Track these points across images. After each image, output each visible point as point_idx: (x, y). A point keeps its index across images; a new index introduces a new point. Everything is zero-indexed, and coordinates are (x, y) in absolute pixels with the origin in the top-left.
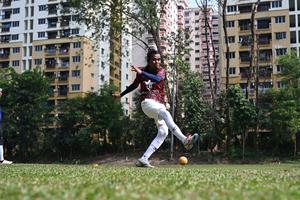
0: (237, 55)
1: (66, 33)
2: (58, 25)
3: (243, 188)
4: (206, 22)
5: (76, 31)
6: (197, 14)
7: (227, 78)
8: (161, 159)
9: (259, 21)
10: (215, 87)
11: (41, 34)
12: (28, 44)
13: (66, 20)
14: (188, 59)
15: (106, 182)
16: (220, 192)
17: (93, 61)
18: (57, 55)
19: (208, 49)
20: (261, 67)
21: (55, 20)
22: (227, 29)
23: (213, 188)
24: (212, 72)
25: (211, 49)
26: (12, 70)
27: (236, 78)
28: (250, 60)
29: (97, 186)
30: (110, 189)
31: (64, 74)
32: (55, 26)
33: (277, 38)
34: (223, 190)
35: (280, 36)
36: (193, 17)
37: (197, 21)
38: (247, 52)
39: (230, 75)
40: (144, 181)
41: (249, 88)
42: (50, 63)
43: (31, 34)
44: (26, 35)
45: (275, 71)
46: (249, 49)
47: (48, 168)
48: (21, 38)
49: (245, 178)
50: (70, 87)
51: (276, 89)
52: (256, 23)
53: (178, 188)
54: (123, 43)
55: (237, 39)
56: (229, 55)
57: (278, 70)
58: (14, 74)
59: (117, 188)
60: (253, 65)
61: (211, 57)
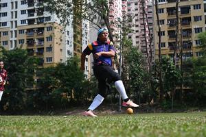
0: (166, 33)
1: (41, 20)
2: (36, 14)
3: (179, 130)
4: (143, 10)
5: (49, 18)
6: (136, 4)
7: (159, 50)
8: (112, 110)
9: (182, 8)
10: (151, 57)
11: (23, 22)
12: (14, 29)
13: (41, 11)
14: (130, 37)
15: (78, 128)
16: (162, 133)
17: (61, 40)
18: (35, 37)
19: (145, 30)
20: (184, 42)
21: (33, 11)
22: (159, 14)
23: (158, 131)
24: (148, 46)
25: (147, 29)
26: (3, 48)
27: (166, 50)
28: (176, 37)
29: (72, 131)
30: (81, 133)
31: (41, 50)
32: (33, 15)
33: (195, 20)
34: (165, 132)
35: (197, 19)
36: (133, 7)
37: (137, 9)
38: (174, 31)
39: (162, 48)
40: (106, 127)
41: (175, 57)
42: (30, 42)
43: (16, 22)
44: (12, 22)
45: (194, 44)
46: (175, 29)
47: (32, 119)
48: (9, 25)
49: (178, 123)
50: (45, 60)
51: (196, 58)
52: (179, 10)
53: (131, 131)
54: (83, 26)
55: (166, 22)
56: (160, 33)
57: (197, 43)
58: (4, 51)
59: (87, 132)
60: (178, 40)
61: (147, 35)
